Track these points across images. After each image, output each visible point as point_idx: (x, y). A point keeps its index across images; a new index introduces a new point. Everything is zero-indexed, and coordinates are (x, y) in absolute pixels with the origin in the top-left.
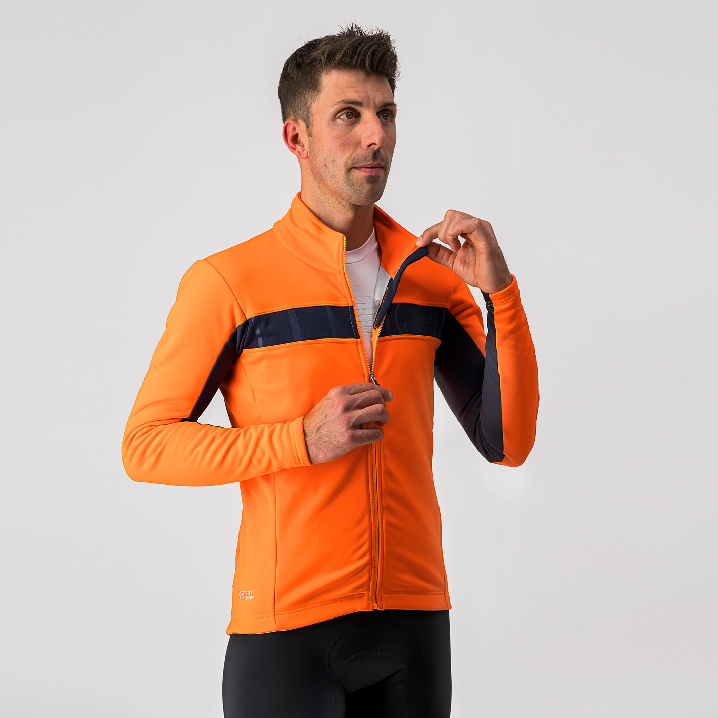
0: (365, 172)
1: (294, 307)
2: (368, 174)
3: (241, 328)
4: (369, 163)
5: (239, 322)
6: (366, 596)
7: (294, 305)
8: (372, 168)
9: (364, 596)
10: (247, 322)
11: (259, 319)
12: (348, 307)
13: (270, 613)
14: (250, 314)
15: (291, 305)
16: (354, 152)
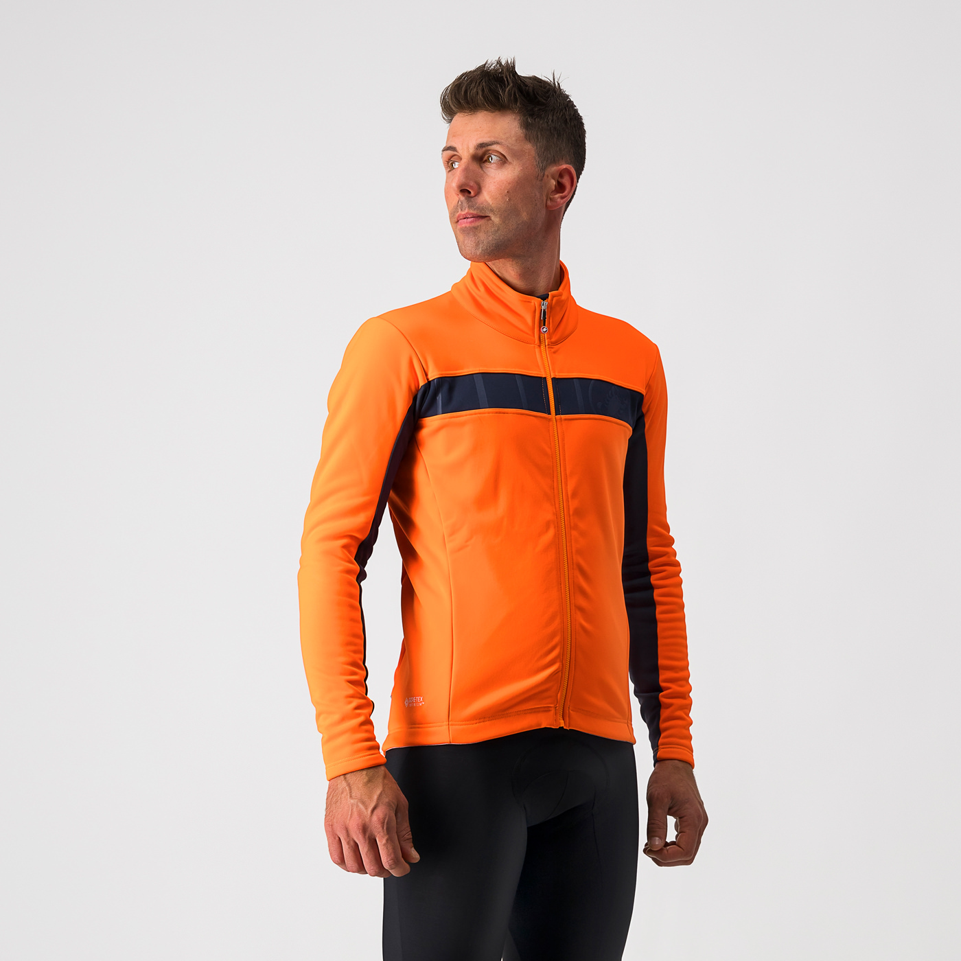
1: (481, 372)
3: (422, 389)
5: (422, 383)
6: (553, 710)
7: (481, 369)
9: (550, 711)
10: (429, 383)
11: (441, 380)
12: (541, 378)
13: (443, 722)
14: (433, 375)
15: (478, 369)
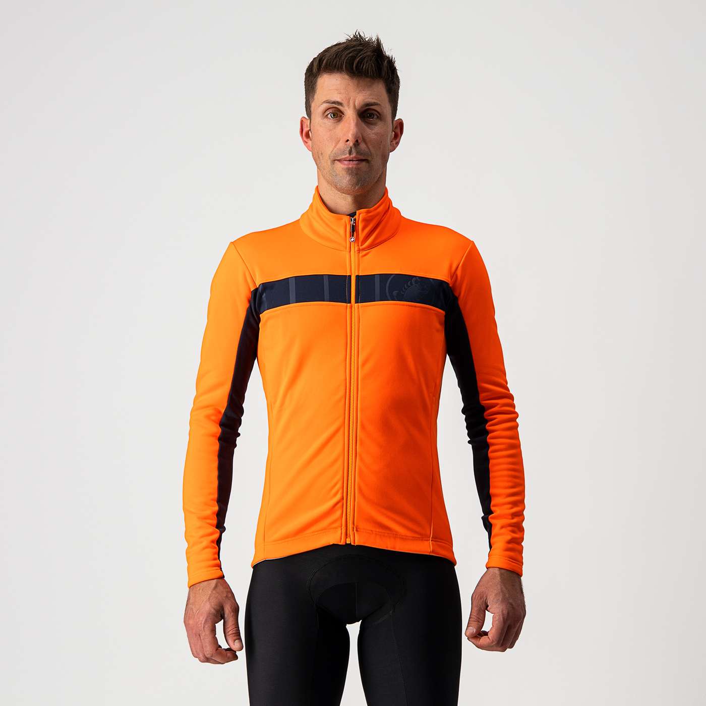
0: (345, 165)
1: (294, 276)
2: (346, 167)
3: (253, 293)
4: (346, 156)
5: (252, 289)
7: (295, 273)
8: (350, 160)
9: (337, 531)
12: (346, 276)
16: (336, 146)
